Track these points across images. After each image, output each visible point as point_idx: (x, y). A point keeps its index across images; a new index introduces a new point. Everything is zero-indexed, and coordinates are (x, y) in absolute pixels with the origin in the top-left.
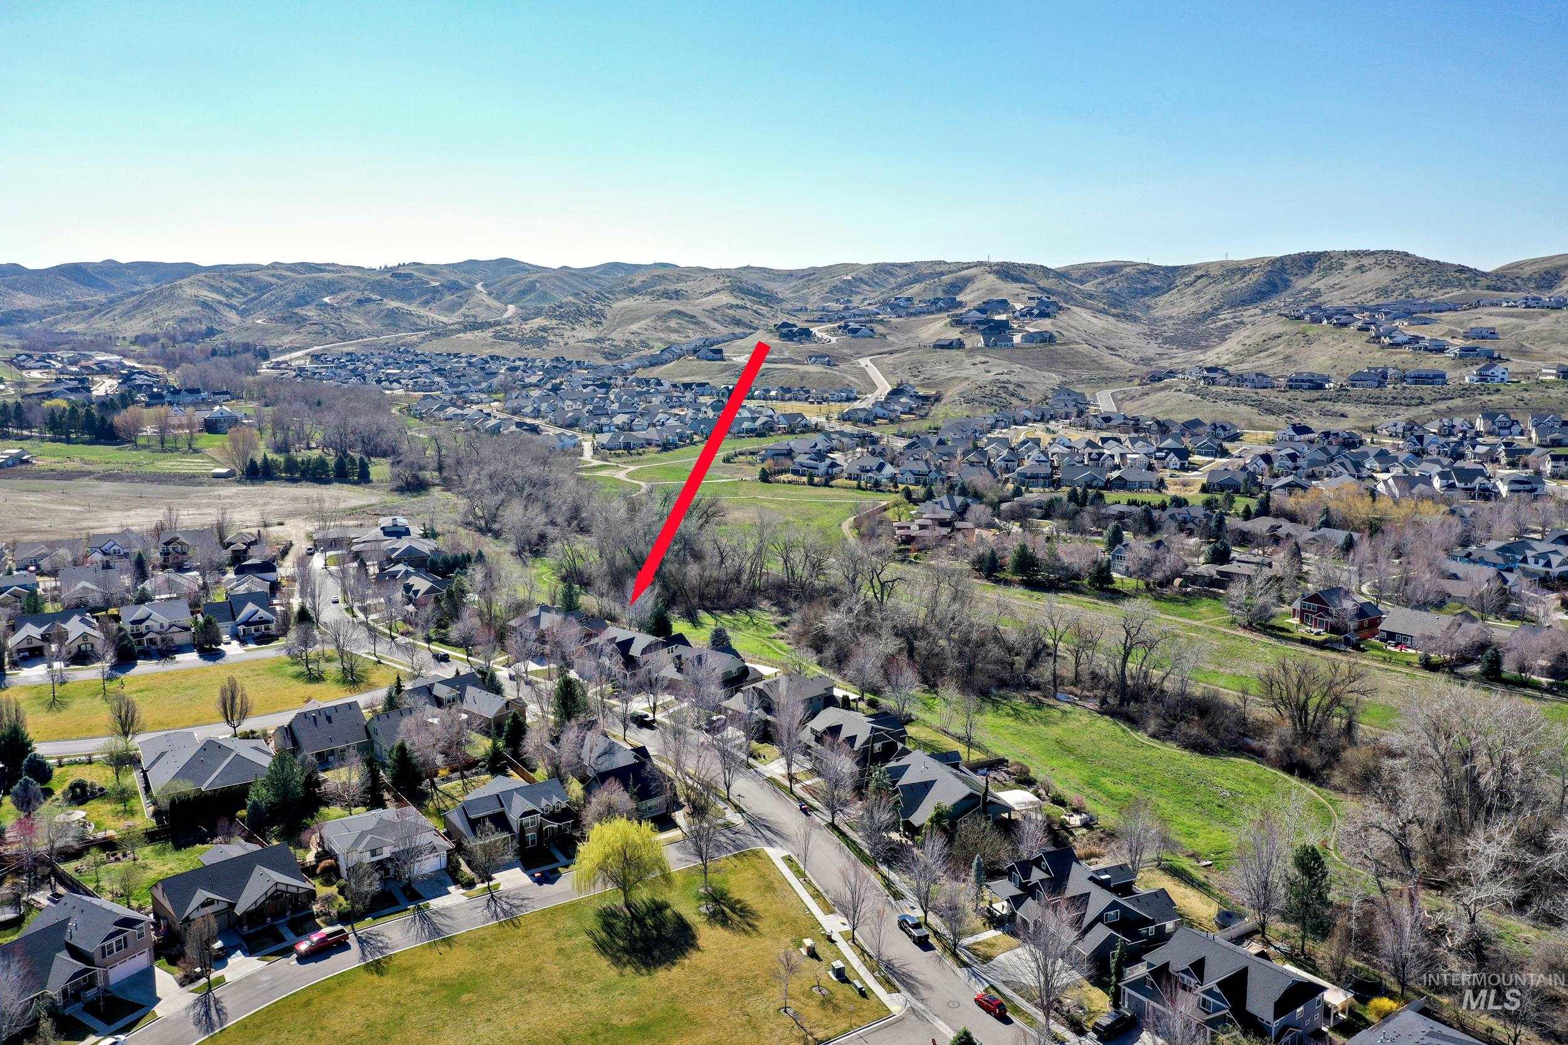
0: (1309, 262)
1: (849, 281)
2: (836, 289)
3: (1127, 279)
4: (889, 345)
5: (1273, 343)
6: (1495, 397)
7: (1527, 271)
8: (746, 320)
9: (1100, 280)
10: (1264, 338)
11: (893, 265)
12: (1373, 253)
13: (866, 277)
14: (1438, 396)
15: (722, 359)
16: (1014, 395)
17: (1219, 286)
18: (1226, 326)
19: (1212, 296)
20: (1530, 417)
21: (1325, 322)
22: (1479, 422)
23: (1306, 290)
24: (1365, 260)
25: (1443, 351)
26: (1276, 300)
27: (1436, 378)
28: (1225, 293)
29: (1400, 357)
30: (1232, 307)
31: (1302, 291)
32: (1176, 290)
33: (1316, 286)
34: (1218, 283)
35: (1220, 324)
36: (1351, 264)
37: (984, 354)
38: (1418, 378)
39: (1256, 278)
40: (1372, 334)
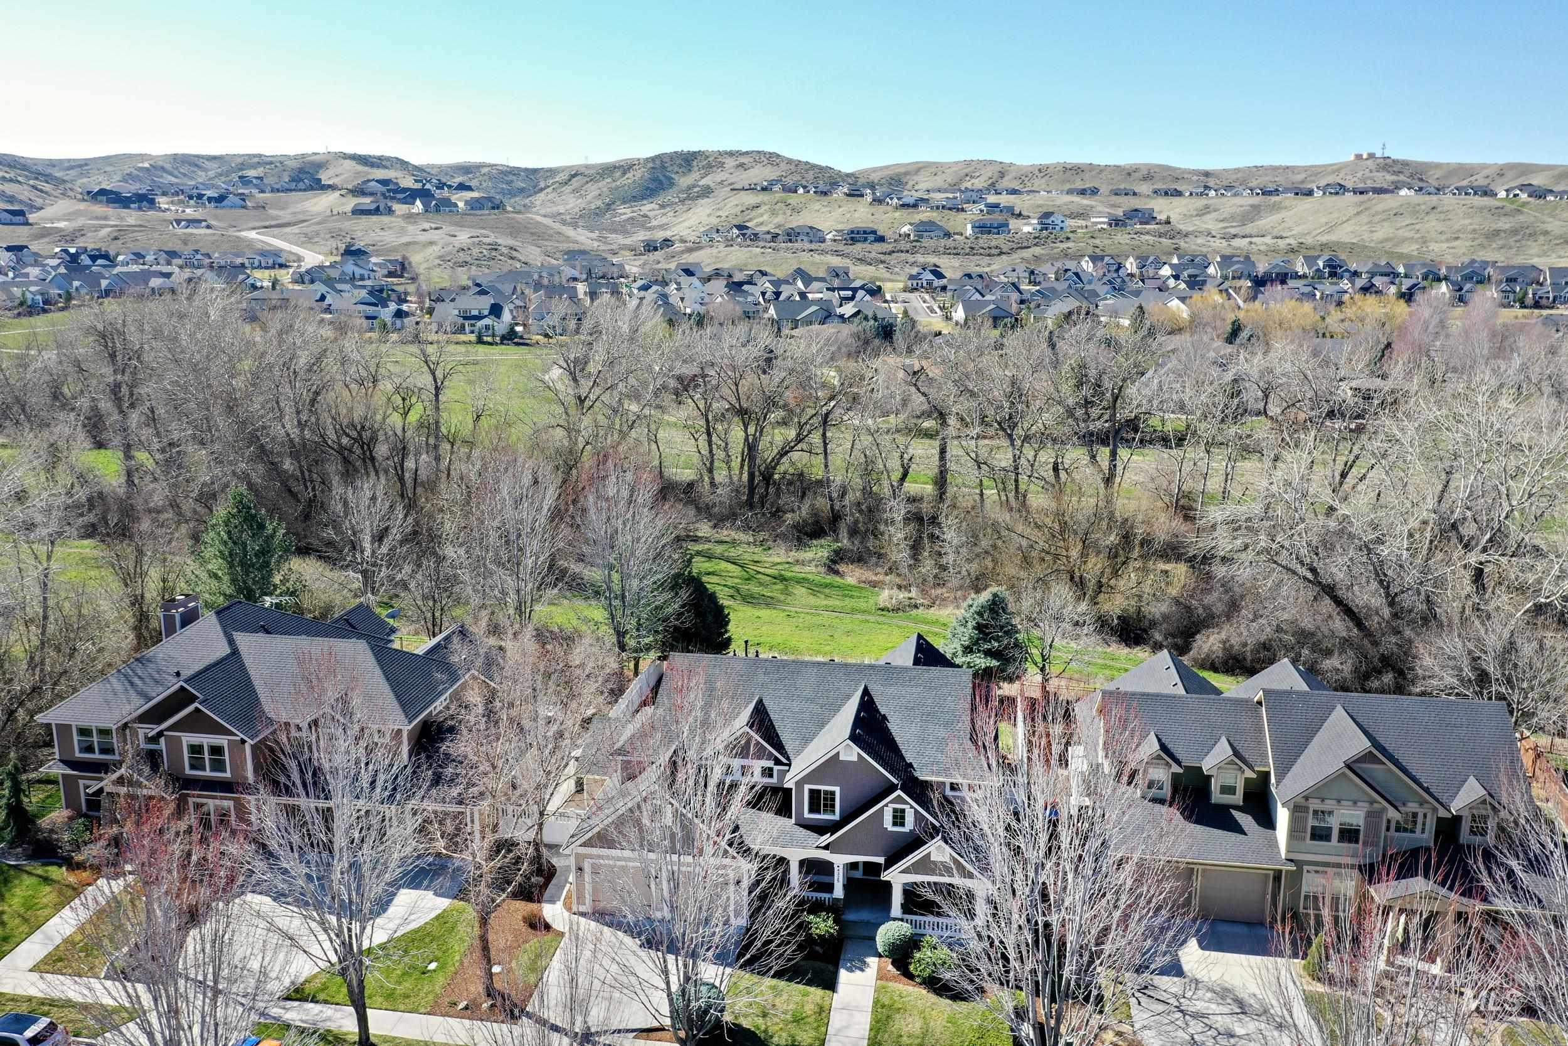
0: (688, 160)
1: (147, 169)
3: (490, 178)
4: (273, 218)
5: (754, 213)
6: (1070, 244)
7: (876, 177)
8: (22, 197)
10: (740, 208)
11: (198, 156)
12: (747, 153)
13: (168, 166)
14: (1015, 246)
15: (28, 223)
16: (512, 258)
17: (600, 184)
18: (632, 218)
19: (597, 193)
20: (1131, 259)
21: (801, 191)
22: (1087, 265)
23: (694, 186)
24: (742, 160)
25: (963, 210)
26: (669, 196)
27: (1002, 227)
28: (610, 190)
29: (924, 214)
30: (624, 202)
31: (690, 188)
32: (549, 190)
33: (703, 182)
34: (598, 181)
35: (623, 217)
36: (730, 163)
37: (428, 220)
38: (982, 228)
39: (638, 175)
40: (869, 198)
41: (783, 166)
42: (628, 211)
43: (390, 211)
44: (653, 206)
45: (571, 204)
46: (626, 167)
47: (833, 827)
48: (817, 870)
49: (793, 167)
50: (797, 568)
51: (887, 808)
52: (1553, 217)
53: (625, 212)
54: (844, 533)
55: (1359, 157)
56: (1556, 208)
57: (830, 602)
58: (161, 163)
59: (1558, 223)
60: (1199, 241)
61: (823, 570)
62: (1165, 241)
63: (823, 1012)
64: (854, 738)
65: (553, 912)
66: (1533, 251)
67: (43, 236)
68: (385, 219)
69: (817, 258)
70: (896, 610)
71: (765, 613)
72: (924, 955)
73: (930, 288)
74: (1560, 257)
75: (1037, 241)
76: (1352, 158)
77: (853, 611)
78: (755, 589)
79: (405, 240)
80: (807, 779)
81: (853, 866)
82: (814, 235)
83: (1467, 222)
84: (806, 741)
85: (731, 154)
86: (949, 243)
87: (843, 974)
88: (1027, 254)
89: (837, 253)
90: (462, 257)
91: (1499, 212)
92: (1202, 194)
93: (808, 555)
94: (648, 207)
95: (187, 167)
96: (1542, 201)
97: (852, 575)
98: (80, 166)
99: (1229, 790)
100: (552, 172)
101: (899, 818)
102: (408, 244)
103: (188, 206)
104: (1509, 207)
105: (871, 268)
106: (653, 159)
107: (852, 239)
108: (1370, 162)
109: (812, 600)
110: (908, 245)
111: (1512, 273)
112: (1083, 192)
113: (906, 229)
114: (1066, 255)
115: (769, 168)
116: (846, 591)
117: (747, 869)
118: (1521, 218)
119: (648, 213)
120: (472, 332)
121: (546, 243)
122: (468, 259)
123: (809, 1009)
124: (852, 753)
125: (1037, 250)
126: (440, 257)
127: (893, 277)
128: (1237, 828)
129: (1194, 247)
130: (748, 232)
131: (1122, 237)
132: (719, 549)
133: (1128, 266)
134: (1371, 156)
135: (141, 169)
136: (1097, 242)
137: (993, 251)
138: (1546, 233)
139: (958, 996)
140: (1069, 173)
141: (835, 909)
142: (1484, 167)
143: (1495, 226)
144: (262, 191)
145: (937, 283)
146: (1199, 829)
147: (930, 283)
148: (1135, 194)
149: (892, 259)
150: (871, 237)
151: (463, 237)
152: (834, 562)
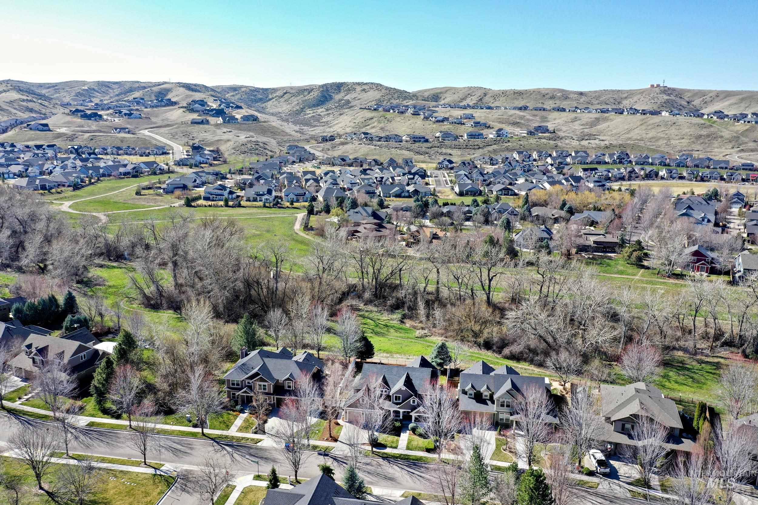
0: (339, 87)
2: (78, 94)
4: (154, 123)
5: (370, 122)
6: (510, 144)
7: (426, 94)
9: (232, 94)
10: (364, 119)
11: (109, 82)
13: (96, 88)
14: (485, 145)
15: (49, 130)
16: (265, 149)
17: (298, 98)
18: (313, 116)
19: (296, 102)
20: (535, 153)
21: (392, 111)
22: (516, 156)
23: (342, 100)
24: (365, 87)
25: (464, 124)
26: (330, 105)
27: (479, 136)
28: (303, 101)
29: (446, 126)
30: (309, 108)
31: (340, 100)
32: (274, 100)
33: (346, 98)
34: (297, 96)
35: (310, 115)
36: (359, 89)
37: (225, 127)
38: (472, 136)
39: (316, 94)
40: (422, 117)
41: (383, 91)
42: (311, 112)
43: (207, 122)
44: (323, 110)
45: (284, 108)
46: (309, 90)
47: (400, 404)
48: (397, 413)
49: (388, 91)
50: (391, 322)
51: (411, 400)
52: (726, 129)
53: (310, 113)
54: (406, 308)
55: (652, 86)
56: (728, 124)
57: (401, 335)
58: (92, 87)
59: (728, 132)
60: (567, 141)
61: (399, 322)
62: (552, 142)
63: (397, 441)
64: (404, 385)
65: (340, 421)
66: (716, 145)
67: (58, 137)
68: (206, 126)
69: (399, 152)
70: (421, 337)
71: (382, 339)
72: (418, 430)
73: (447, 168)
74: (726, 149)
75: (495, 142)
76: (649, 86)
77: (408, 338)
78: (378, 330)
79: (217, 138)
80: (395, 393)
81: (405, 412)
82: (398, 139)
83: (688, 130)
84: (394, 385)
85: (359, 84)
86: (456, 143)
87: (402, 434)
88: (490, 148)
89: (408, 149)
90: (243, 148)
91: (702, 126)
92: (574, 111)
93: (394, 316)
94: (321, 110)
95: (104, 88)
96: (722, 121)
97: (409, 323)
98: (54, 86)
99: (486, 396)
100: (275, 90)
101: (414, 402)
102: (218, 141)
103: (115, 117)
104: (708, 123)
105: (422, 157)
106: (323, 86)
107: (414, 141)
108: (657, 89)
109: (396, 334)
110: (439, 144)
111: (697, 162)
112: (520, 109)
113: (438, 135)
114: (508, 149)
115: (377, 92)
116: (406, 330)
117: (382, 412)
118: (712, 129)
119: (321, 114)
120: (260, 201)
121: (277, 137)
122: (246, 150)
123: (395, 440)
124: (404, 388)
125: (495, 147)
126: (234, 148)
127: (432, 161)
128: (487, 404)
129: (564, 145)
130: (369, 136)
131: (533, 141)
132: (367, 314)
133: (534, 156)
134: (658, 86)
135: (84, 90)
136: (521, 143)
137: (476, 147)
138: (722, 137)
139: (425, 438)
140: (516, 95)
141: (401, 421)
142: (710, 91)
143: (700, 133)
144: (146, 108)
145: (450, 166)
146: (479, 404)
147: (447, 166)
148: (544, 110)
149: (432, 151)
150: (422, 140)
151: (243, 137)
152: (403, 319)
